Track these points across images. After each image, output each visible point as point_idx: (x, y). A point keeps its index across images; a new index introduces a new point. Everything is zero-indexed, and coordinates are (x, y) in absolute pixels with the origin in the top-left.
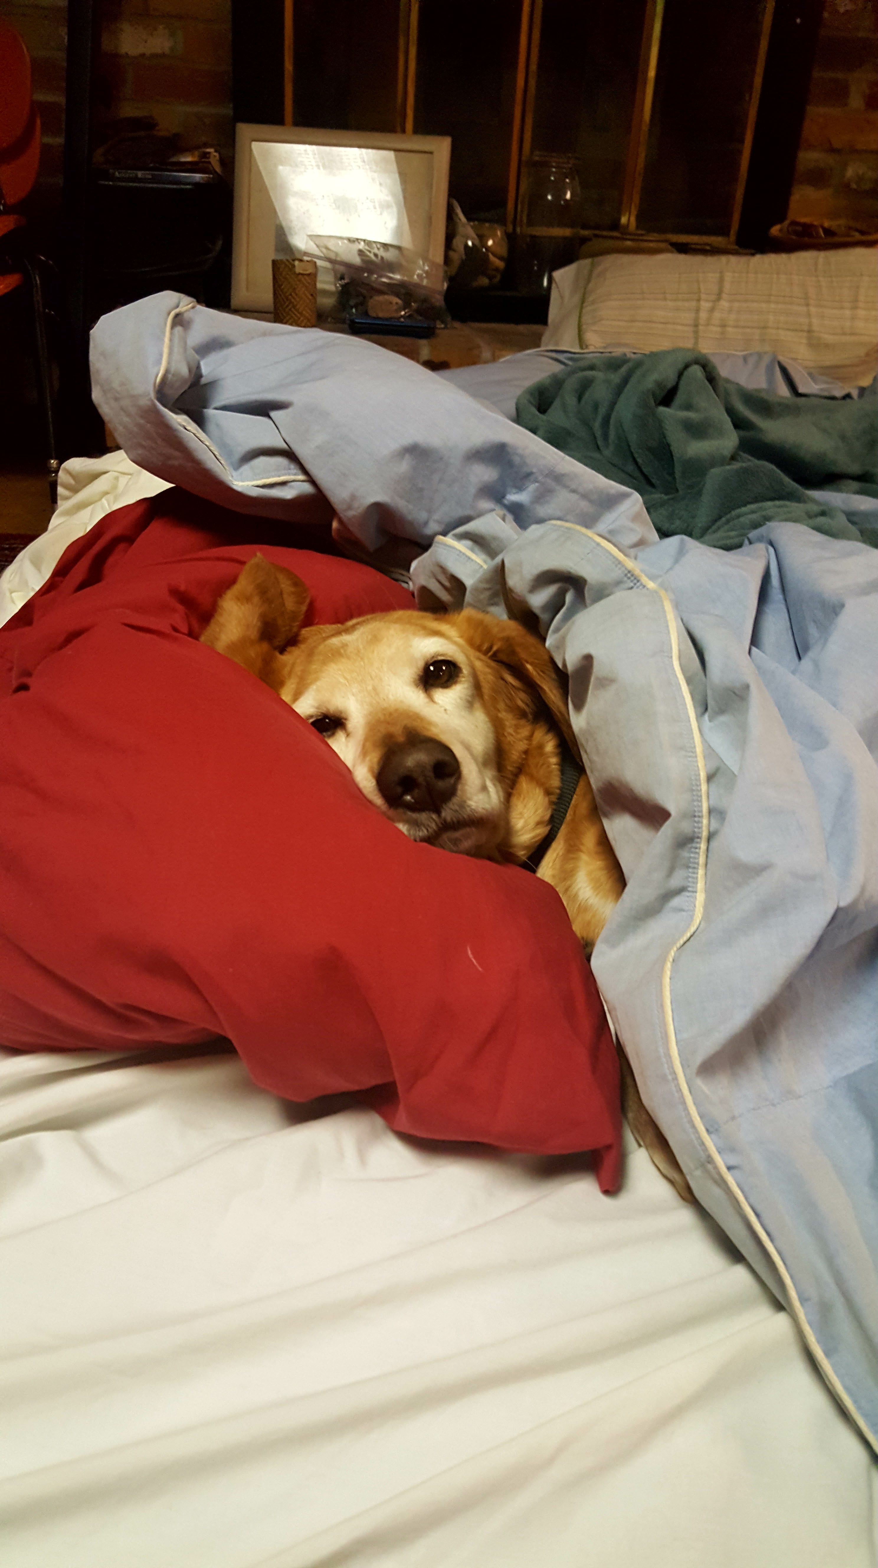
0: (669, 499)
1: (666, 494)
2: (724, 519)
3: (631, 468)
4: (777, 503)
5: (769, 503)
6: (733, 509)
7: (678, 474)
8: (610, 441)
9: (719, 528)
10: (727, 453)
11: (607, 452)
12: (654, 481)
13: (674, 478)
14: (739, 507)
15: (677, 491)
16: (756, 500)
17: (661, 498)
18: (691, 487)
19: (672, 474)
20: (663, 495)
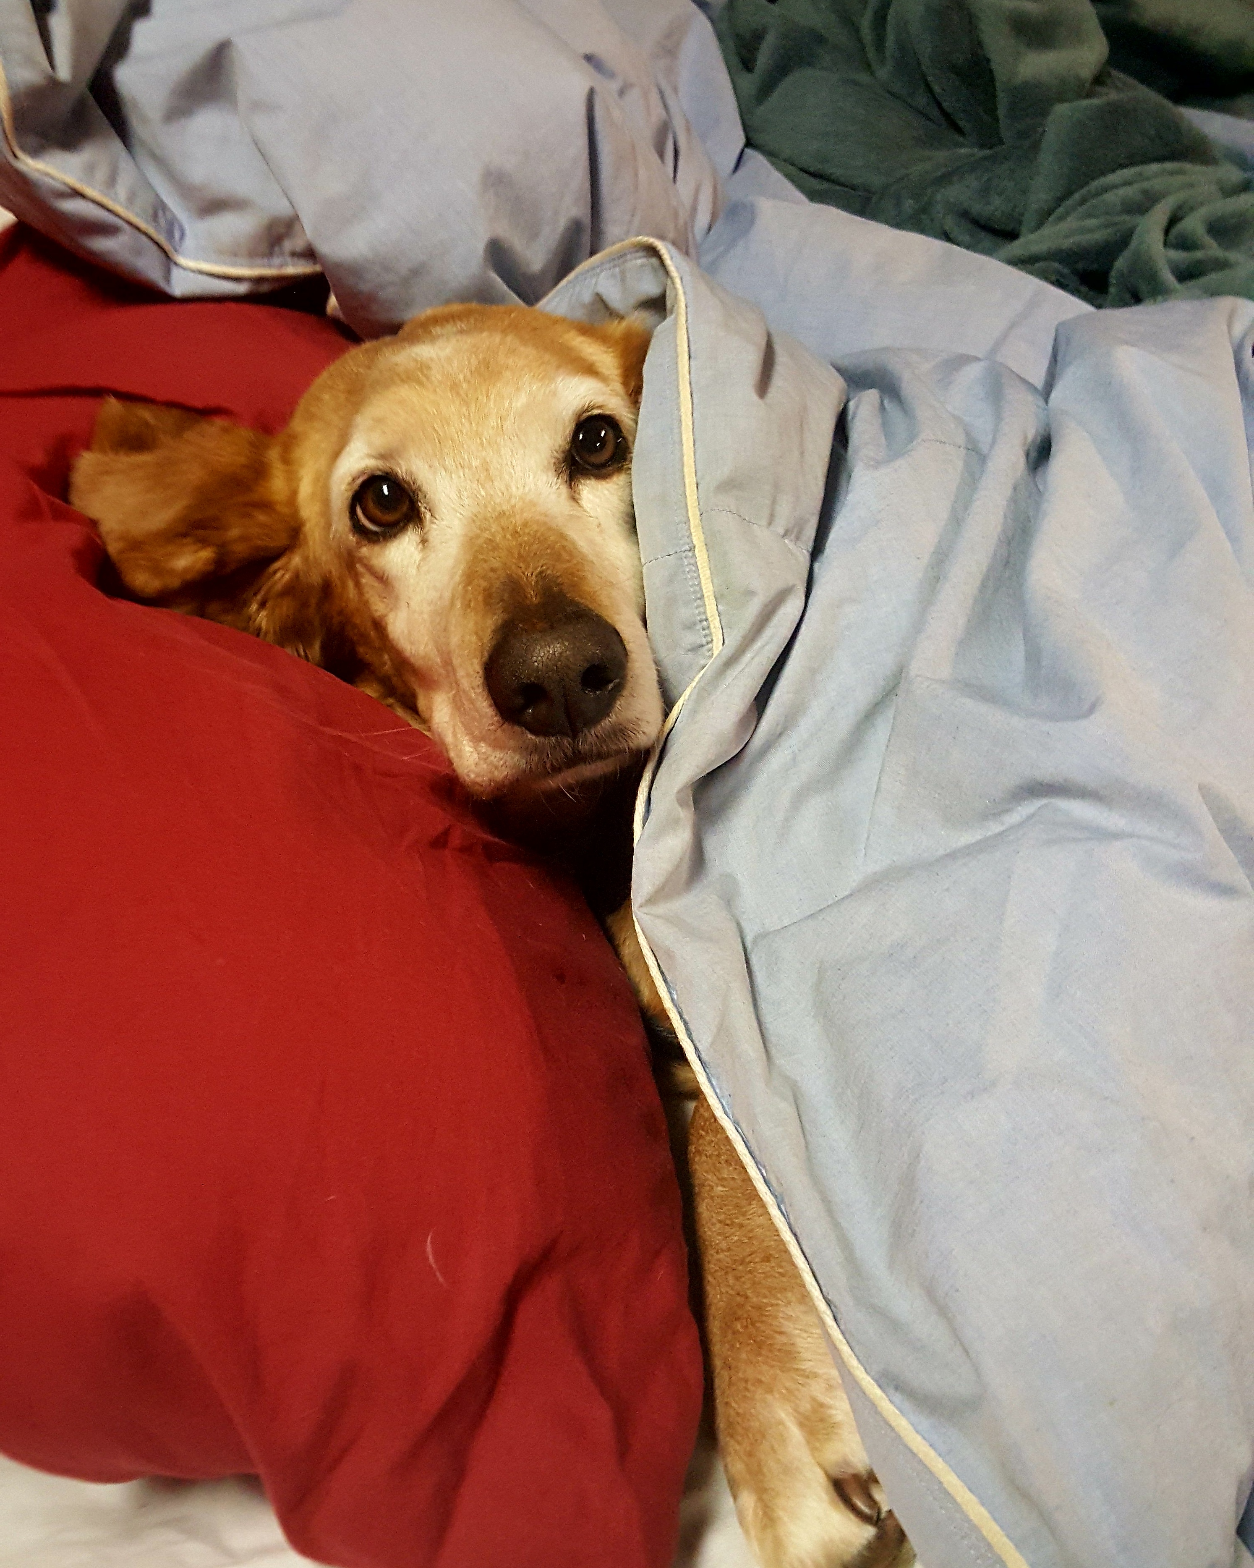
0: (985, 158)
1: (982, 146)
2: (1077, 196)
3: (921, 100)
4: (1169, 166)
5: (1155, 167)
6: (1093, 179)
7: (1001, 112)
8: (888, 53)
9: (1067, 214)
10: (1087, 73)
11: (883, 73)
12: (961, 123)
13: (997, 119)
14: (1103, 174)
15: (1001, 142)
16: (1131, 162)
17: (972, 155)
18: (1022, 135)
19: (992, 111)
20: (976, 150)
